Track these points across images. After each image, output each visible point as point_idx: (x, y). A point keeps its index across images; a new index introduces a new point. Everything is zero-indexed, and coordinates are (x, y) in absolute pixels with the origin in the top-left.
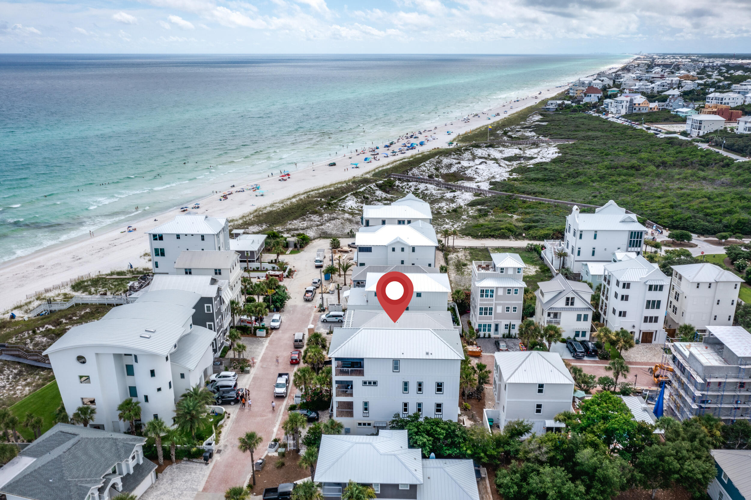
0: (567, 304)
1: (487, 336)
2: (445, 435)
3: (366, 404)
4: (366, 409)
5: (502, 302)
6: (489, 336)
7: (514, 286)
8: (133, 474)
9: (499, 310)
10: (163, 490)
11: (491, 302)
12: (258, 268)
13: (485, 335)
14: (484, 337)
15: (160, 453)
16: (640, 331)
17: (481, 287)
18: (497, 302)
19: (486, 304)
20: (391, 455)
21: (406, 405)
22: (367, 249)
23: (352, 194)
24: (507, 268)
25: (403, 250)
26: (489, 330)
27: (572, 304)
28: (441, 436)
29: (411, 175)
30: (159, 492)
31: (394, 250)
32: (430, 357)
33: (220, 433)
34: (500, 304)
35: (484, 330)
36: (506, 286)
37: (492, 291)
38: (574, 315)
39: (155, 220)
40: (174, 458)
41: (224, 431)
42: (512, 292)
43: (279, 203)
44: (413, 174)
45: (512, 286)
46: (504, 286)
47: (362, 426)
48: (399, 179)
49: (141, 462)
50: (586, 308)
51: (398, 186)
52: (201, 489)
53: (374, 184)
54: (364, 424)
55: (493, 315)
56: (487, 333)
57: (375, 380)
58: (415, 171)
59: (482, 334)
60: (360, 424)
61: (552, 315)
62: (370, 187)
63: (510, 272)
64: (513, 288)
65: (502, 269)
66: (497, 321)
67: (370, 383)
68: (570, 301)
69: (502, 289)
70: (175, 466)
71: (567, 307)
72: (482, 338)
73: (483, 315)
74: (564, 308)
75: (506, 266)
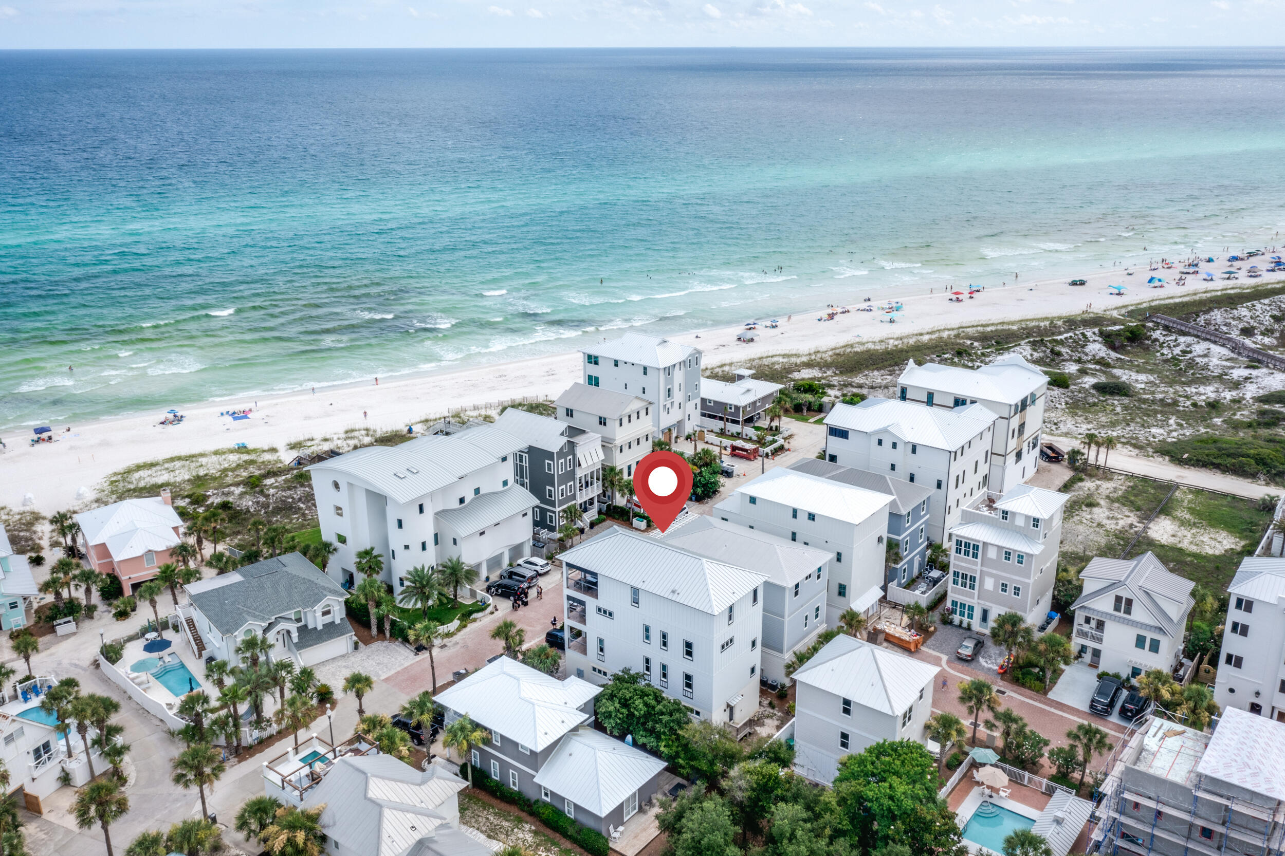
0: (1117, 608)
1: (965, 625)
2: (642, 712)
3: (601, 641)
4: (602, 650)
5: (994, 572)
6: (969, 628)
7: (1019, 549)
8: (321, 631)
9: (989, 584)
10: (350, 663)
11: (974, 567)
12: (738, 434)
13: (961, 622)
14: (960, 626)
15: (374, 621)
16: (1273, 708)
17: (957, 536)
18: (985, 569)
19: (965, 568)
20: (530, 703)
21: (647, 661)
22: (842, 434)
23: (1029, 342)
24: (1014, 514)
25: (894, 445)
26: (971, 616)
27: (1128, 611)
28: (636, 713)
29: (1202, 323)
30: (344, 664)
31: (880, 442)
32: (674, 597)
33: (465, 626)
34: (991, 575)
35: (962, 614)
36: (1004, 545)
37: (976, 547)
38: (1131, 634)
39: (697, 337)
40: (388, 634)
41: (471, 627)
42: (1014, 558)
43: (897, 339)
44: (1208, 323)
45: (1016, 548)
46: (1000, 544)
47: (597, 673)
48: (1166, 328)
49: (338, 621)
50: (1156, 628)
51: (1156, 340)
52: (383, 678)
53: (1096, 330)
54: (600, 671)
55: (976, 592)
56: (966, 620)
57: (611, 610)
58: (1217, 316)
59: (956, 618)
60: (594, 669)
61: (1093, 624)
62: (1083, 334)
63: (1020, 522)
64: (1015, 551)
65: (1005, 514)
66: (987, 605)
67: (605, 612)
68: (1124, 605)
69: (995, 549)
70: (386, 643)
71: (1117, 614)
72: (956, 626)
73: (959, 586)
74: (1111, 615)
75: (1014, 510)
